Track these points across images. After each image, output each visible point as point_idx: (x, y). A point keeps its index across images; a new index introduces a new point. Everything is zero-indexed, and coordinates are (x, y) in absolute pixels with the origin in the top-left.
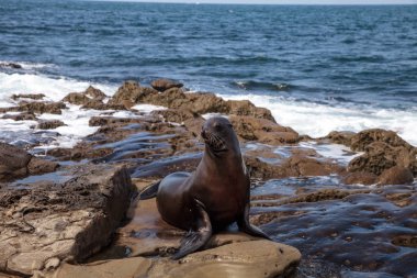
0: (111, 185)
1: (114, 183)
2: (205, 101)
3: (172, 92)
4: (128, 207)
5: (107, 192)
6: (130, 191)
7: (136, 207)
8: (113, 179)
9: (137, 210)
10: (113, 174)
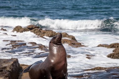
0: (12, 67)
1: (13, 66)
2: (48, 33)
3: (35, 30)
4: (19, 75)
5: (10, 70)
6: (19, 69)
7: (22, 76)
8: (12, 65)
9: (22, 77)
10: (12, 63)
